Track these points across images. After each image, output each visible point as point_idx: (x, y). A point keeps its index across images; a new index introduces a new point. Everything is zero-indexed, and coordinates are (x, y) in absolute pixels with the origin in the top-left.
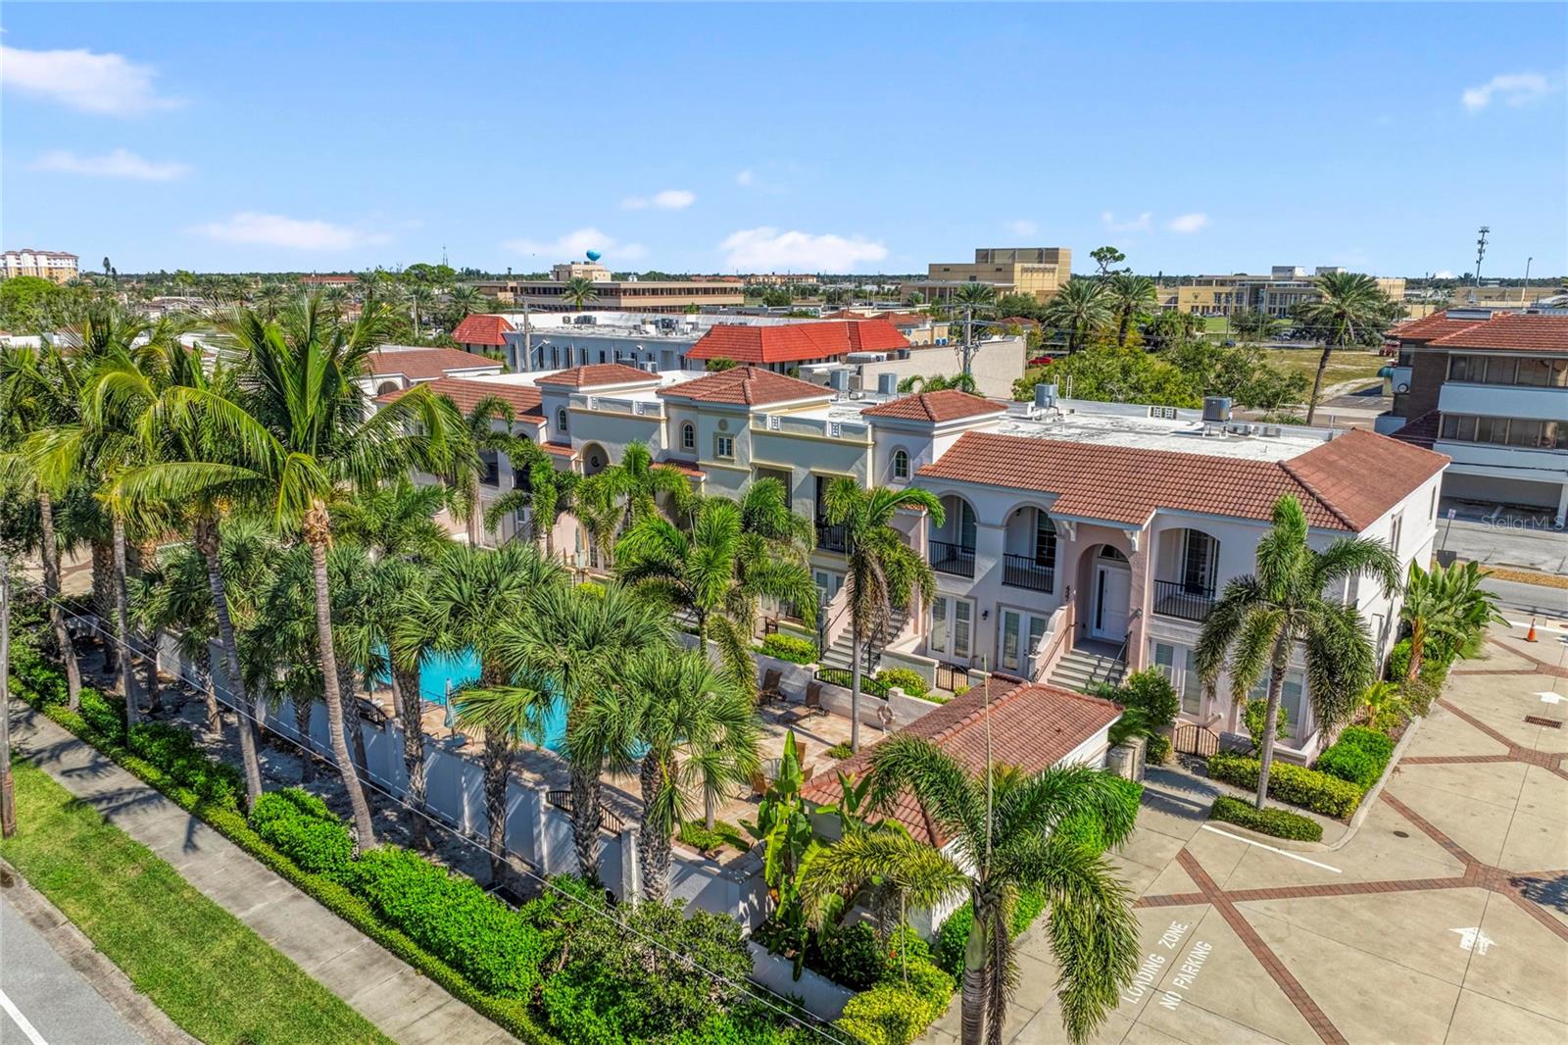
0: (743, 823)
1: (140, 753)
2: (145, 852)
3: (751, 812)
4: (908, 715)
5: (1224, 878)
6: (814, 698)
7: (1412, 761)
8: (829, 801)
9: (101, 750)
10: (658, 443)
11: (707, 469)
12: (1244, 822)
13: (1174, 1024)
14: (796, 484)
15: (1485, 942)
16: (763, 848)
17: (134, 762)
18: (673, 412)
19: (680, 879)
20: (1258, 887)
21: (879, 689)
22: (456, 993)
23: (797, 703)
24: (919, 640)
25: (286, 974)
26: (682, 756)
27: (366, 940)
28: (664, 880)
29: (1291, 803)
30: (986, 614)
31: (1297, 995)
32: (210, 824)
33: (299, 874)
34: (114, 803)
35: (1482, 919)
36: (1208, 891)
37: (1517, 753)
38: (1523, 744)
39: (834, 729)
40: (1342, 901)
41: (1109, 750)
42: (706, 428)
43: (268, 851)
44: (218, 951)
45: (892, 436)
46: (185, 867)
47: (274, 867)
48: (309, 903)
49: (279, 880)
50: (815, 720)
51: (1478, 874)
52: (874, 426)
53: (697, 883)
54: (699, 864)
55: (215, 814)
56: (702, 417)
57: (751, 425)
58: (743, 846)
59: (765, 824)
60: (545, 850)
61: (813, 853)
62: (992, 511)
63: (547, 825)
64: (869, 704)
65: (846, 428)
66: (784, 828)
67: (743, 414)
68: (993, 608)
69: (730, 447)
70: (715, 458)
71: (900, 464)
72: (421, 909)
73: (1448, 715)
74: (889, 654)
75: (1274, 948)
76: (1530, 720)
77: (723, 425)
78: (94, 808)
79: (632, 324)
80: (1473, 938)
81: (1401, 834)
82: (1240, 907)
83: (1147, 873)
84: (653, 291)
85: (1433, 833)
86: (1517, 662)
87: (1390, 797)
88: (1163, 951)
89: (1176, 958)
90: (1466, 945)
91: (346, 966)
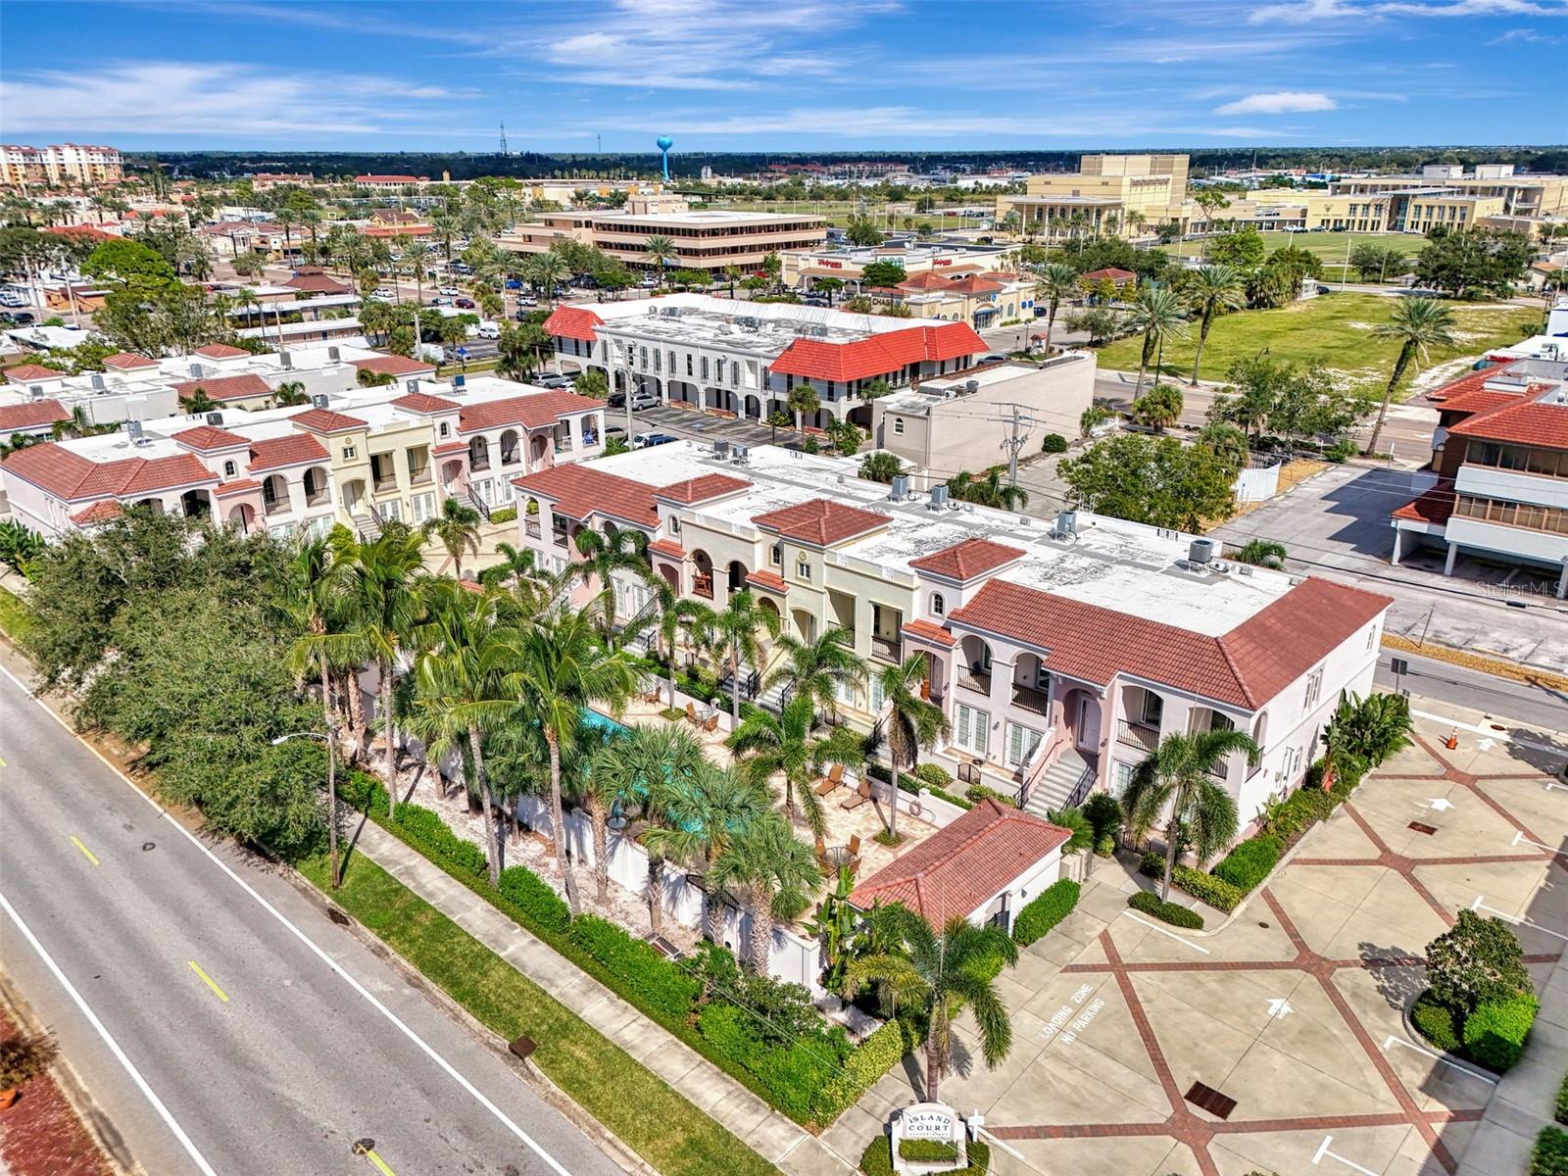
5: (1126, 951)
7: (1298, 863)
10: (753, 558)
11: (790, 585)
12: (1151, 911)
13: (1066, 1052)
14: (859, 608)
15: (1286, 1009)
18: (764, 536)
20: (1148, 961)
21: (911, 785)
25: (542, 998)
27: (584, 974)
29: (1194, 897)
30: (997, 727)
35: (1292, 993)
36: (1117, 966)
37: (1388, 858)
38: (1396, 849)
40: (1201, 975)
41: (1062, 860)
44: (495, 978)
45: (932, 583)
48: (542, 946)
49: (520, 929)
51: (1304, 957)
52: (918, 575)
56: (786, 546)
57: (825, 558)
64: (905, 798)
65: (898, 572)
68: (1002, 723)
69: (808, 570)
70: (797, 578)
71: (939, 604)
73: (1347, 820)
75: (1145, 1007)
76: (1414, 826)
77: (803, 557)
79: (717, 324)
80: (1279, 1007)
81: (1264, 925)
82: (1131, 976)
83: (1076, 947)
84: (734, 231)
85: (1287, 924)
86: (1432, 766)
87: (1267, 895)
88: (1072, 1005)
89: (1079, 1009)
90: (1272, 1011)
91: (575, 991)
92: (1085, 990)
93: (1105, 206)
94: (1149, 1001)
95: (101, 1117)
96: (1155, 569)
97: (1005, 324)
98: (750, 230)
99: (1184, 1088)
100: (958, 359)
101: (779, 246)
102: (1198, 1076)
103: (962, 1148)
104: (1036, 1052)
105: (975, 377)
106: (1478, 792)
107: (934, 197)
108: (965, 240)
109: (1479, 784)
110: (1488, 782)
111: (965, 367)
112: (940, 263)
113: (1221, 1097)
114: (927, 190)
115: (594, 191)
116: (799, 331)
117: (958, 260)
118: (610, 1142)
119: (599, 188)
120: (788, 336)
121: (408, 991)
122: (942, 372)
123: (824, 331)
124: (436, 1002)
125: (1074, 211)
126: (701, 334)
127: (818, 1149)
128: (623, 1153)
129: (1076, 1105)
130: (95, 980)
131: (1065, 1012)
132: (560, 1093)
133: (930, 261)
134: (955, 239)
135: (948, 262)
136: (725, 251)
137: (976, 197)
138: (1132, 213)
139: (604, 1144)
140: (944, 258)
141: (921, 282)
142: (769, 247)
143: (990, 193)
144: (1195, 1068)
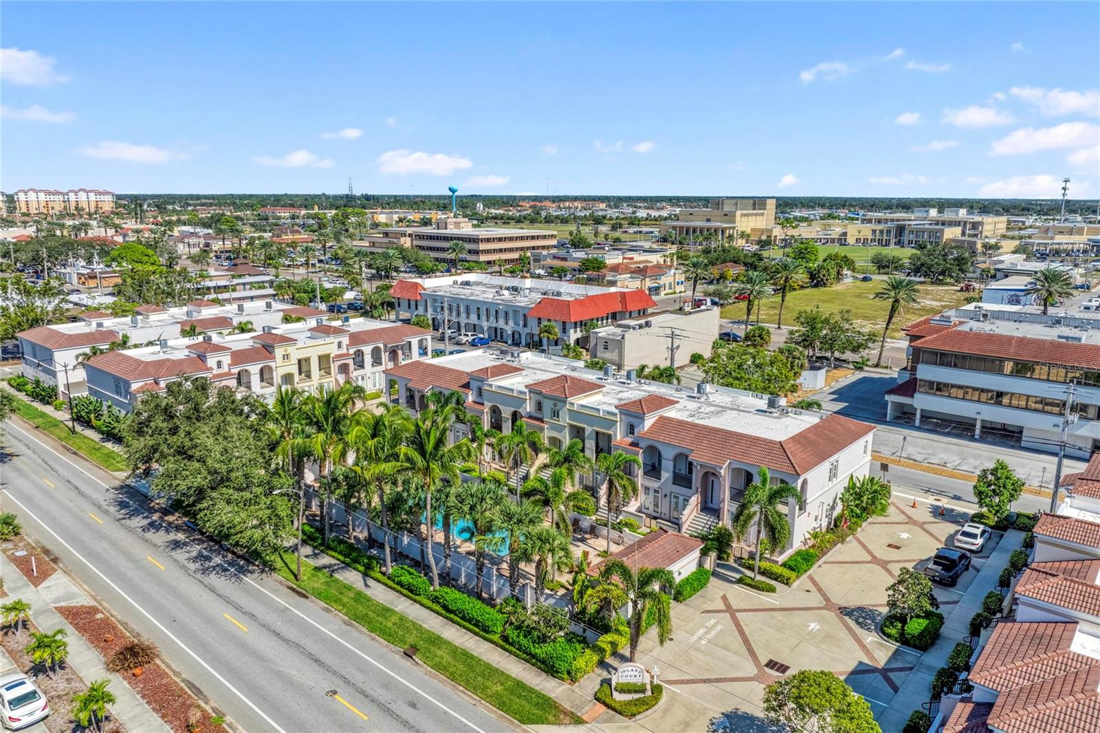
0: (567, 581)
1: (332, 549)
2: (354, 588)
3: (570, 577)
4: (630, 539)
5: (735, 604)
6: (593, 531)
7: (829, 563)
8: (596, 575)
9: (315, 548)
10: (526, 409)
11: (547, 423)
12: (749, 585)
13: (703, 648)
14: (587, 434)
15: (818, 627)
16: (573, 590)
17: (330, 552)
18: (532, 395)
19: (546, 600)
20: (747, 608)
21: (618, 527)
22: (476, 634)
23: (586, 533)
24: (639, 504)
25: (419, 629)
26: (550, 561)
27: (441, 618)
28: (542, 599)
29: (771, 578)
30: (666, 496)
31: (746, 641)
32: (372, 578)
33: (413, 596)
34: (331, 569)
35: (821, 620)
36: (729, 609)
37: (875, 560)
38: (878, 556)
39: (601, 544)
40: (774, 613)
41: (700, 557)
42: (548, 406)
43: (399, 588)
44: (393, 620)
45: (628, 417)
46: (368, 592)
47: (401, 593)
48: (417, 606)
49: (404, 598)
50: (593, 540)
51: (828, 604)
52: (620, 413)
53: (551, 601)
54: (552, 595)
55: (372, 573)
56: (546, 400)
57: (568, 406)
58: (567, 589)
59: (575, 581)
60: (495, 590)
61: (590, 591)
62: (668, 455)
63: (496, 581)
64: (614, 534)
65: (609, 413)
66: (581, 583)
67: (565, 402)
68: (668, 493)
69: (558, 414)
70: (552, 418)
71: (631, 429)
72: (463, 607)
73: (855, 543)
74: (624, 511)
75: (744, 628)
76: (890, 546)
77: (555, 405)
78: (325, 570)
79: (495, 290)
80: (814, 626)
81: (808, 591)
82: (737, 614)
83: (709, 602)
84: (500, 240)
85: (820, 590)
86: (902, 518)
87: (811, 578)
88: (707, 627)
89: (709, 630)
90: (810, 628)
91: (437, 626)
92: (713, 621)
93: (726, 228)
94: (747, 625)
95: (189, 682)
96: (750, 412)
97: (667, 294)
98: (511, 239)
99: (764, 661)
100: (639, 311)
101: (528, 248)
102: (771, 657)
103: (649, 687)
104: (687, 648)
105: (649, 319)
106: (925, 530)
107: (622, 222)
108: (642, 247)
109: (926, 526)
110: (931, 525)
111: (644, 313)
112: (627, 258)
113: (782, 665)
114: (617, 218)
115: (410, 217)
116: (545, 294)
117: (637, 257)
118: (462, 691)
119: (414, 216)
120: (537, 297)
121: (344, 627)
122: (630, 316)
123: (559, 294)
124: (360, 632)
125: (708, 230)
126: (486, 296)
127: (573, 691)
128: (470, 696)
129: (707, 670)
130: (173, 622)
131: (702, 631)
132: (433, 671)
133: (621, 257)
134: (636, 246)
135: (631, 259)
136: (495, 251)
137: (648, 222)
138: (743, 232)
139: (459, 692)
140: (629, 256)
141: (615, 269)
142: (522, 249)
143: (656, 220)
144: (770, 653)
